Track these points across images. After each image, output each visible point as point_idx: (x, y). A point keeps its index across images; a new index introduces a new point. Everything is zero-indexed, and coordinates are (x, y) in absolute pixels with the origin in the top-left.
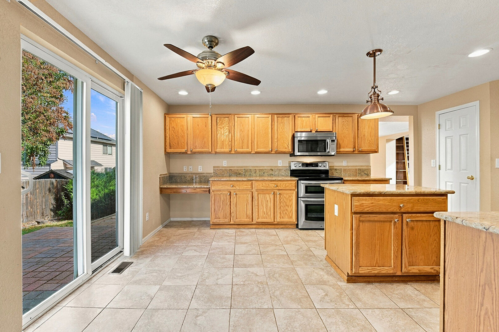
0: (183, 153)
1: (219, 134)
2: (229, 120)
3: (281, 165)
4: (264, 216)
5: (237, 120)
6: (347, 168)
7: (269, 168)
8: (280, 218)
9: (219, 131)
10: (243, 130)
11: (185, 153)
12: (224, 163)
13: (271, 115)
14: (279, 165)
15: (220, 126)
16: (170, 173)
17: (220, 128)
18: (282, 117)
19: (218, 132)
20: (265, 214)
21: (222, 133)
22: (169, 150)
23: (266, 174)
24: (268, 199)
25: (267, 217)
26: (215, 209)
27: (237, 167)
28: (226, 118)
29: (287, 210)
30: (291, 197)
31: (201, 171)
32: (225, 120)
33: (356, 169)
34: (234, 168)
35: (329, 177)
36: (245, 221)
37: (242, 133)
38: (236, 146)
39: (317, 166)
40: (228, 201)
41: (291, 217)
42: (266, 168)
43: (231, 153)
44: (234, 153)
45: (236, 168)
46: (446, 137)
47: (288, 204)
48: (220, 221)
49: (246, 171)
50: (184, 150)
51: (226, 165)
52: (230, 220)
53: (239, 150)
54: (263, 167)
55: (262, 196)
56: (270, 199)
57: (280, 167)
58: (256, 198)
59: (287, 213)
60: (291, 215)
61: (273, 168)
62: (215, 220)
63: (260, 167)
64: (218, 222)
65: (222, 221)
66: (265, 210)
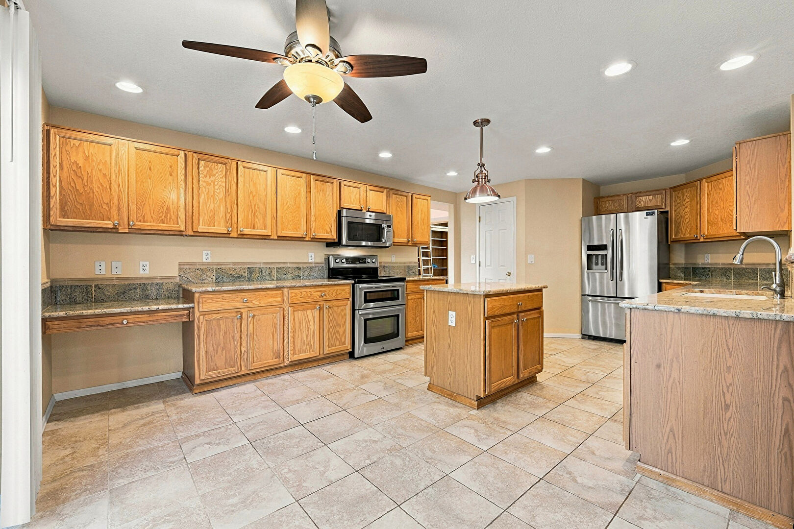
0: (105, 230)
1: (203, 194)
2: (227, 170)
3: (313, 261)
4: (304, 348)
5: (243, 172)
6: (395, 265)
7: (295, 266)
8: (329, 348)
9: (204, 189)
10: (254, 193)
11: (114, 230)
12: (205, 256)
13: (304, 175)
14: (310, 261)
15: (206, 179)
16: (52, 281)
17: (205, 182)
18: (322, 181)
19: (202, 190)
20: (304, 343)
21: (211, 193)
22: (58, 219)
23: (289, 276)
24: (310, 318)
25: (308, 349)
26: (206, 352)
27: (234, 264)
28: (220, 165)
29: (338, 332)
30: (344, 311)
31: (147, 272)
32: (216, 167)
33: (404, 266)
34: (228, 267)
35: (379, 278)
36: (270, 364)
37: (253, 199)
38: (240, 223)
39: (365, 263)
40: (236, 332)
41: (344, 343)
42: (289, 266)
43: (231, 236)
44: (236, 236)
45: (231, 266)
46: (486, 231)
47: (339, 322)
48: (218, 373)
49: (251, 271)
50: (108, 224)
51: (209, 261)
52: (239, 368)
53: (247, 231)
54: (284, 263)
55: (300, 315)
56: (314, 318)
57: (311, 263)
58: (291, 318)
59: (338, 337)
60: (343, 340)
61: (301, 266)
62: (208, 374)
63: (279, 263)
64: (213, 376)
65: (223, 372)
66: (305, 339)
